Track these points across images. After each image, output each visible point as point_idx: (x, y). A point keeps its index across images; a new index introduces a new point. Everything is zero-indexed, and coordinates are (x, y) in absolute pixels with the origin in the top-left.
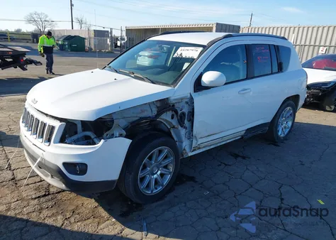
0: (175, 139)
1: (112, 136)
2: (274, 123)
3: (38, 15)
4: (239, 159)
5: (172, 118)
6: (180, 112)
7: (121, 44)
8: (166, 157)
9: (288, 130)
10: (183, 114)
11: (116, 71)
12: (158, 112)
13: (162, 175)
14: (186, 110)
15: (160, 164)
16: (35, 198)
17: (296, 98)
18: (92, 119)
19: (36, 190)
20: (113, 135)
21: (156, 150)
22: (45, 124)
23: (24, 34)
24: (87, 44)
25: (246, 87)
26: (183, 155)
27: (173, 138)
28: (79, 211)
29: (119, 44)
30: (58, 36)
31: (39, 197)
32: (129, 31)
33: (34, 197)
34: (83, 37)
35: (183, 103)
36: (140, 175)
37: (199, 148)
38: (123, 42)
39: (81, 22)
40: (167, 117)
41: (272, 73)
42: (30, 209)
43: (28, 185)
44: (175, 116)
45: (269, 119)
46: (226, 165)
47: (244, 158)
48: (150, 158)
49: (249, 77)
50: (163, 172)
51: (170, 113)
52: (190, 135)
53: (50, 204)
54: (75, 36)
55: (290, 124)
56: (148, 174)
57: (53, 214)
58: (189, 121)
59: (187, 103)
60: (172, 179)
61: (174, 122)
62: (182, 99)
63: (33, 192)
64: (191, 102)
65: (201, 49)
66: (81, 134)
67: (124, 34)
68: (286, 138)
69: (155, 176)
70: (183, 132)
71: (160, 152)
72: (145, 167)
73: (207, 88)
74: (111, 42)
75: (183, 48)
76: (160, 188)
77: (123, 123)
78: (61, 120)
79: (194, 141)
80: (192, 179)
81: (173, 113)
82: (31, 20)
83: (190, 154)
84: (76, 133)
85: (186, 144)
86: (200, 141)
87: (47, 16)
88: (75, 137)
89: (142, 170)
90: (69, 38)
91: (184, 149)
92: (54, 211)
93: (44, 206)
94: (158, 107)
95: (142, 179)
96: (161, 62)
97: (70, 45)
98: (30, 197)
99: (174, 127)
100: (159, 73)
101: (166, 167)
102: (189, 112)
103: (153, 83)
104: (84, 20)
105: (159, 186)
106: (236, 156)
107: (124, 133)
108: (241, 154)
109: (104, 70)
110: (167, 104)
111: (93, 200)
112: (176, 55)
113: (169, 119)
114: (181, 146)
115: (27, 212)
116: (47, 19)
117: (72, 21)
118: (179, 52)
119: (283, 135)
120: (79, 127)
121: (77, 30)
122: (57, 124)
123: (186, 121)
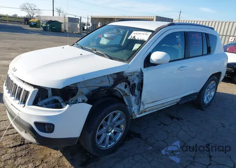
0: (127, 104)
1: (76, 102)
2: (201, 93)
3: (30, 5)
4: (175, 120)
5: (126, 88)
6: (131, 83)
7: (87, 28)
8: (119, 119)
9: (211, 98)
10: (134, 84)
11: (82, 48)
12: (114, 83)
13: (115, 133)
14: (136, 82)
15: (114, 124)
16: (13, 147)
17: (219, 74)
18: (60, 87)
19: (14, 140)
20: (77, 100)
21: (111, 114)
22: (22, 89)
23: (19, 18)
24: (63, 27)
25: (184, 65)
26: (132, 117)
27: (125, 104)
28: (47, 160)
29: (85, 28)
30: (43, 21)
31: (16, 146)
32: (93, 19)
33: (11, 146)
34: (61, 22)
35: (135, 76)
36: (98, 133)
37: (145, 112)
38: (88, 27)
39: (59, 11)
40: (121, 87)
41: (203, 55)
42: (7, 156)
43: (8, 135)
44: (128, 86)
45: (198, 90)
46: (165, 125)
47: (178, 119)
48: (106, 120)
49: (186, 57)
50: (116, 131)
51: (124, 84)
52: (139, 102)
53: (24, 152)
54: (55, 21)
55: (213, 94)
56: (104, 133)
57: (25, 162)
58: (138, 90)
59: (138, 76)
60: (123, 136)
61: (127, 91)
62: (134, 73)
63: (11, 142)
64: (141, 75)
65: (150, 33)
66: (51, 98)
67: (90, 21)
68: (209, 104)
69: (110, 134)
70: (133, 98)
71: (115, 115)
72: (102, 127)
73: (155, 65)
74: (80, 26)
75: (136, 32)
76: (113, 143)
77: (86, 91)
78: (35, 86)
79: (142, 106)
80: (138, 136)
81: (127, 83)
82: (24, 8)
83: (138, 116)
84: (47, 97)
85: (135, 108)
86: (146, 106)
87: (35, 6)
88: (46, 101)
89: (100, 129)
90: (50, 22)
91: (134, 112)
92: (26, 160)
93: (19, 154)
94: (114, 79)
95: (99, 137)
96: (117, 42)
97: (51, 27)
98: (8, 146)
99: (126, 95)
100: (115, 51)
101: (119, 126)
102: (139, 83)
103: (111, 59)
104: (62, 10)
105: (112, 141)
106: (172, 118)
107: (86, 99)
108: (175, 116)
109: (73, 47)
110: (122, 76)
111: (59, 151)
112: (130, 37)
113: (123, 88)
114: (131, 110)
115: (5, 159)
116: (36, 8)
117: (53, 10)
118: (133, 35)
119: (207, 102)
120: (50, 93)
121: (57, 17)
122: (31, 90)
123: (136, 91)
